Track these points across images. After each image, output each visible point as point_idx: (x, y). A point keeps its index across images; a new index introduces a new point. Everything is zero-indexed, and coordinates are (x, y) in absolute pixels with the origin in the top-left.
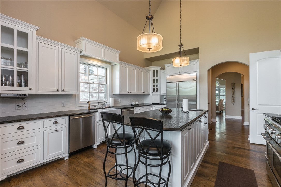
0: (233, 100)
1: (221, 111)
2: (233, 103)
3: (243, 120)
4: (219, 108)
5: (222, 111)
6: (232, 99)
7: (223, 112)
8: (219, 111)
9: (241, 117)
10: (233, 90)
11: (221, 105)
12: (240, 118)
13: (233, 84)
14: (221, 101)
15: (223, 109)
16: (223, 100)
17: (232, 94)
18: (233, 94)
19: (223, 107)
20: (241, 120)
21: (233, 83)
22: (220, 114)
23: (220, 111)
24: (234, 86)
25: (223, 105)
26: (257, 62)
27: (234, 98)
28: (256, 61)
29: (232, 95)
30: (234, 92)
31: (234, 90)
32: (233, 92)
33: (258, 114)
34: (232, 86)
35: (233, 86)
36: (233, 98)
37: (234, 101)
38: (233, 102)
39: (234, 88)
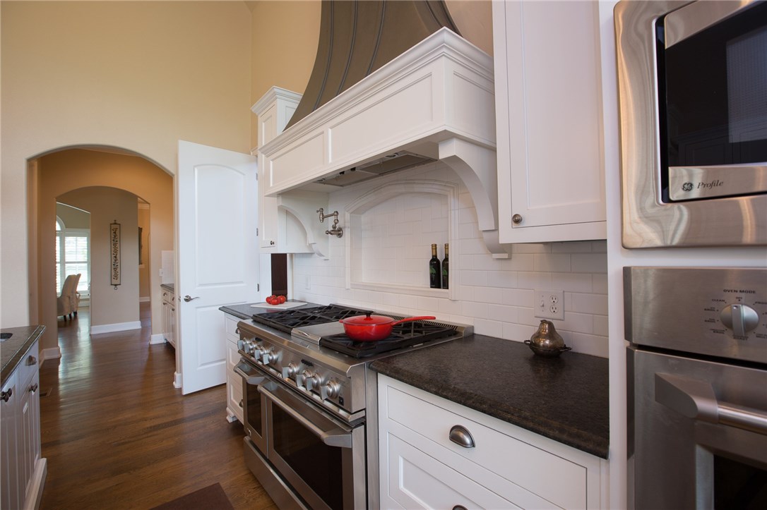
0: (116, 277)
1: (70, 315)
2: (116, 285)
3: (145, 331)
4: (66, 305)
5: (75, 313)
6: (113, 274)
7: (78, 315)
8: (65, 317)
9: (139, 322)
10: (115, 245)
11: (72, 292)
12: (136, 325)
13: (113, 226)
14: (72, 281)
15: (77, 307)
16: (79, 275)
17: (113, 256)
18: (116, 257)
19: (78, 300)
20: (139, 332)
21: (115, 224)
22: (68, 325)
23: (68, 316)
24: (118, 232)
25: (77, 293)
26: (196, 170)
27: (118, 270)
28: (195, 166)
29: (113, 261)
30: (118, 252)
31: (118, 246)
32: (116, 251)
33: (198, 309)
34: (112, 231)
35: (115, 233)
36: (115, 269)
37: (119, 279)
38: (115, 282)
39: (118, 240)
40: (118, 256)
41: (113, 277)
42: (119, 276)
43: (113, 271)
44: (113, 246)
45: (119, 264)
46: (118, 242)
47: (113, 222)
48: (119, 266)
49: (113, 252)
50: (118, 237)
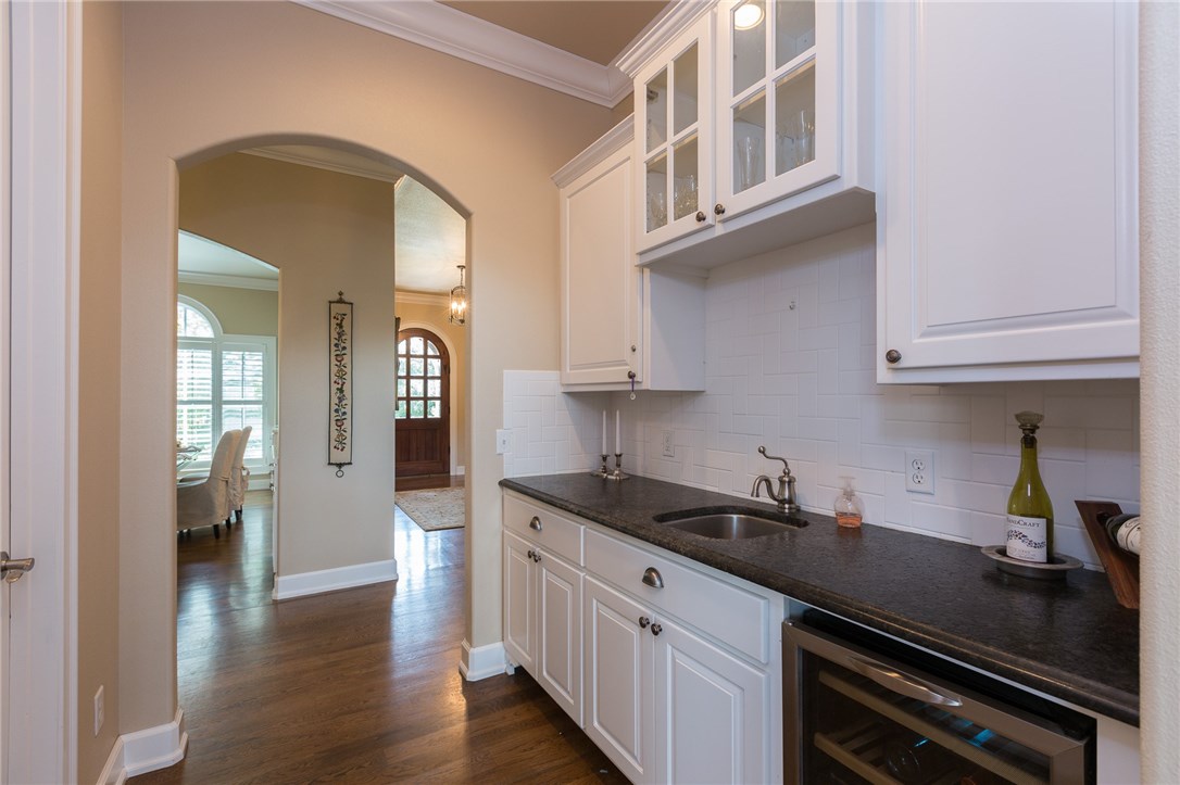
0: (341, 441)
1: (228, 521)
2: (340, 465)
4: (219, 500)
5: (239, 513)
6: (334, 434)
7: (245, 515)
8: (217, 526)
10: (340, 357)
11: (232, 470)
13: (337, 308)
14: (231, 445)
15: (243, 498)
17: (334, 387)
18: (341, 390)
21: (341, 301)
22: (223, 542)
23: (223, 524)
24: (346, 324)
27: (347, 425)
29: (335, 400)
30: (348, 377)
31: (347, 359)
32: (341, 375)
34: (334, 322)
35: (340, 325)
36: (340, 423)
37: (347, 447)
38: (338, 456)
39: (348, 345)
40: (347, 388)
41: (333, 443)
42: (347, 441)
43: (334, 427)
44: (334, 362)
45: (348, 410)
46: (348, 351)
47: (337, 297)
48: (348, 416)
49: (334, 378)
50: (347, 337)
